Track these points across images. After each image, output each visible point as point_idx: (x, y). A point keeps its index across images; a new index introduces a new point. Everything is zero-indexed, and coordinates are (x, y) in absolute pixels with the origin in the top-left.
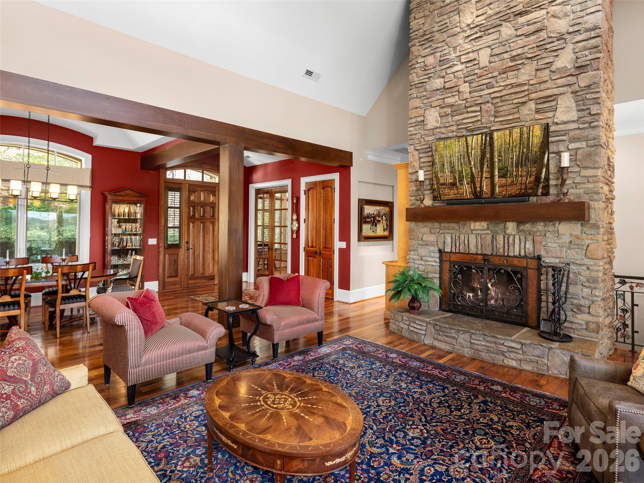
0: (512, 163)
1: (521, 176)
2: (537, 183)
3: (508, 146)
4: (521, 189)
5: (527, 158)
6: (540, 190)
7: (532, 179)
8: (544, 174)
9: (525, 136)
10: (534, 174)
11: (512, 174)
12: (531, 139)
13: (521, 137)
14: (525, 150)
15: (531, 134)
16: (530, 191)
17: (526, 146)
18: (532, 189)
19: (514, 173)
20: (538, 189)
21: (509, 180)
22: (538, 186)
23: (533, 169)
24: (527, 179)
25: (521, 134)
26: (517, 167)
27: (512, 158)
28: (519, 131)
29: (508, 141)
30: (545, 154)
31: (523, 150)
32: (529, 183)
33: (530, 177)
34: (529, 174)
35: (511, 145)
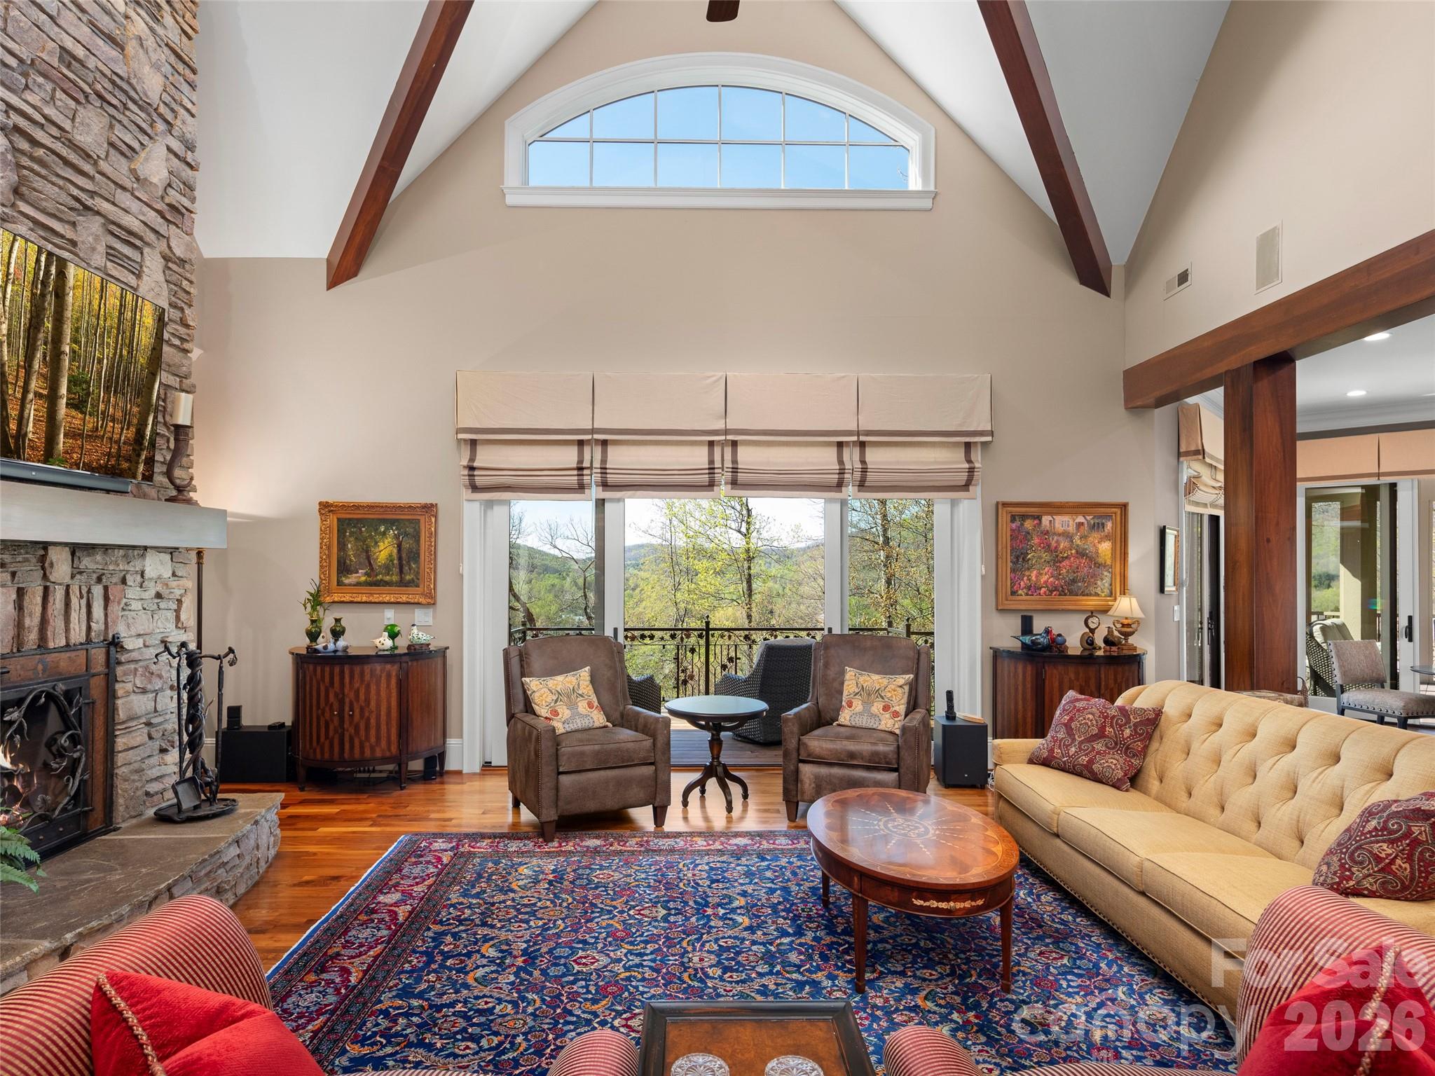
0: (99, 373)
1: (113, 420)
2: (137, 448)
3: (94, 320)
4: (109, 454)
5: (127, 376)
6: (141, 467)
7: (129, 434)
8: (150, 427)
9: (128, 315)
10: (135, 421)
11: (96, 406)
12: (137, 329)
13: (120, 313)
14: (125, 353)
15: (138, 317)
16: (125, 465)
17: (127, 341)
18: (128, 460)
19: (102, 407)
20: (138, 463)
21: (90, 423)
22: (139, 455)
23: (135, 409)
24: (122, 429)
25: (121, 305)
26: (107, 389)
27: (100, 361)
28: (118, 294)
29: (96, 307)
30: (154, 381)
31: (121, 349)
32: (124, 443)
33: (128, 429)
34: (126, 421)
35: (101, 322)
